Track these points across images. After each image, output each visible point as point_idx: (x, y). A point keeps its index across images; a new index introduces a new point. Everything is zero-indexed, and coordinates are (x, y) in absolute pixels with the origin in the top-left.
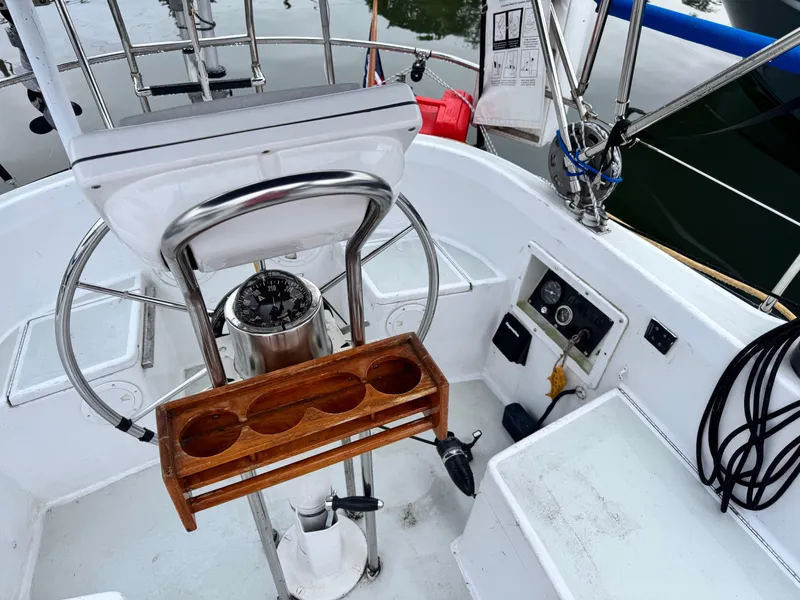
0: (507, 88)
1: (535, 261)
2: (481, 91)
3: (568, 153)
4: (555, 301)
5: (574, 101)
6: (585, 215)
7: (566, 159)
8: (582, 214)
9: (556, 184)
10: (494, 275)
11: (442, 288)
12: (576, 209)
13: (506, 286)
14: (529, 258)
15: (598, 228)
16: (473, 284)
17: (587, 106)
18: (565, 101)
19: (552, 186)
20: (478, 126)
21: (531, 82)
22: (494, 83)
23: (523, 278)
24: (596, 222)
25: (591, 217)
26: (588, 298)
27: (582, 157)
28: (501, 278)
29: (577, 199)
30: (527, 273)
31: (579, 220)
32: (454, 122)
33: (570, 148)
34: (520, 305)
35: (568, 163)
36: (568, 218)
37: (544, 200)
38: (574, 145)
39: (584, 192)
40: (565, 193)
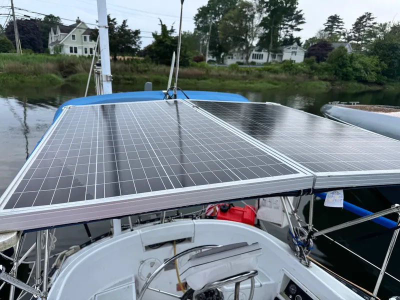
0: (269, 209)
1: (286, 276)
2: (259, 207)
3: (294, 237)
4: (295, 293)
5: (293, 215)
6: (303, 260)
7: (293, 239)
8: (301, 259)
9: (290, 246)
10: (269, 280)
11: (255, 284)
12: (299, 258)
13: (275, 285)
14: (283, 275)
15: (308, 266)
16: (262, 284)
17: (298, 217)
18: (289, 214)
19: (289, 247)
20: (258, 220)
21: (278, 208)
22: (264, 206)
23: (281, 282)
24: (306, 263)
25: (304, 261)
26: (307, 293)
27: (299, 240)
28: (272, 282)
29: (299, 254)
30: (283, 281)
31: (301, 262)
32: (250, 219)
33: (294, 235)
34: (281, 293)
35: (294, 241)
36: (297, 261)
37: (287, 253)
38: (296, 235)
39: (301, 251)
40: (295, 251)
